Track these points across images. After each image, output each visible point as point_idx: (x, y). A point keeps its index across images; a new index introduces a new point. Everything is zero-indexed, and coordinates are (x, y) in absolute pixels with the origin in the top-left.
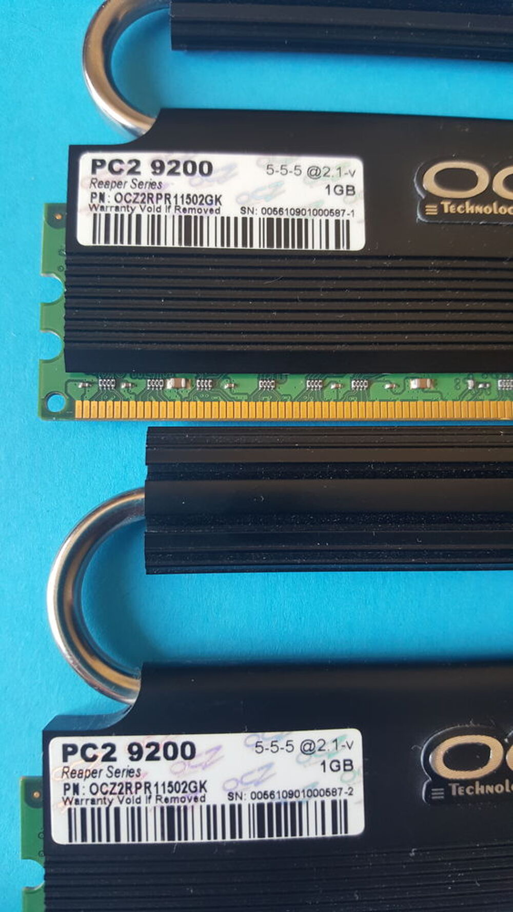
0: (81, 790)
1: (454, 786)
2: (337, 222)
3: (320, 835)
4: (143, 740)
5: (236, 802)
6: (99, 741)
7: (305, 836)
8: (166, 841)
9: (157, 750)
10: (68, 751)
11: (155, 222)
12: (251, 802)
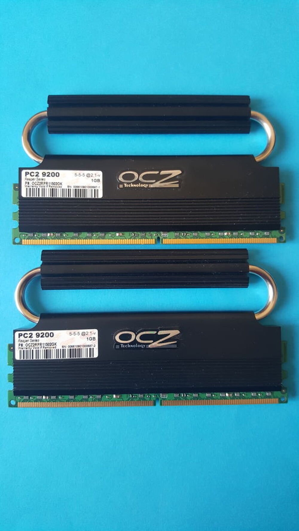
0: (23, 345)
1: (122, 345)
2: (95, 190)
3: (86, 357)
4: (40, 332)
5: (64, 348)
6: (28, 332)
7: (82, 357)
8: (45, 359)
9: (43, 335)
10: (20, 335)
11: (44, 190)
12: (68, 348)
